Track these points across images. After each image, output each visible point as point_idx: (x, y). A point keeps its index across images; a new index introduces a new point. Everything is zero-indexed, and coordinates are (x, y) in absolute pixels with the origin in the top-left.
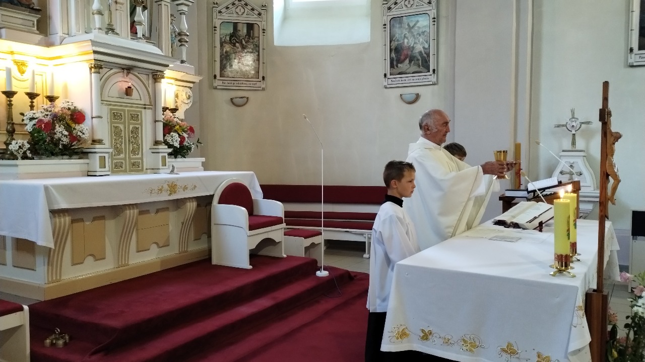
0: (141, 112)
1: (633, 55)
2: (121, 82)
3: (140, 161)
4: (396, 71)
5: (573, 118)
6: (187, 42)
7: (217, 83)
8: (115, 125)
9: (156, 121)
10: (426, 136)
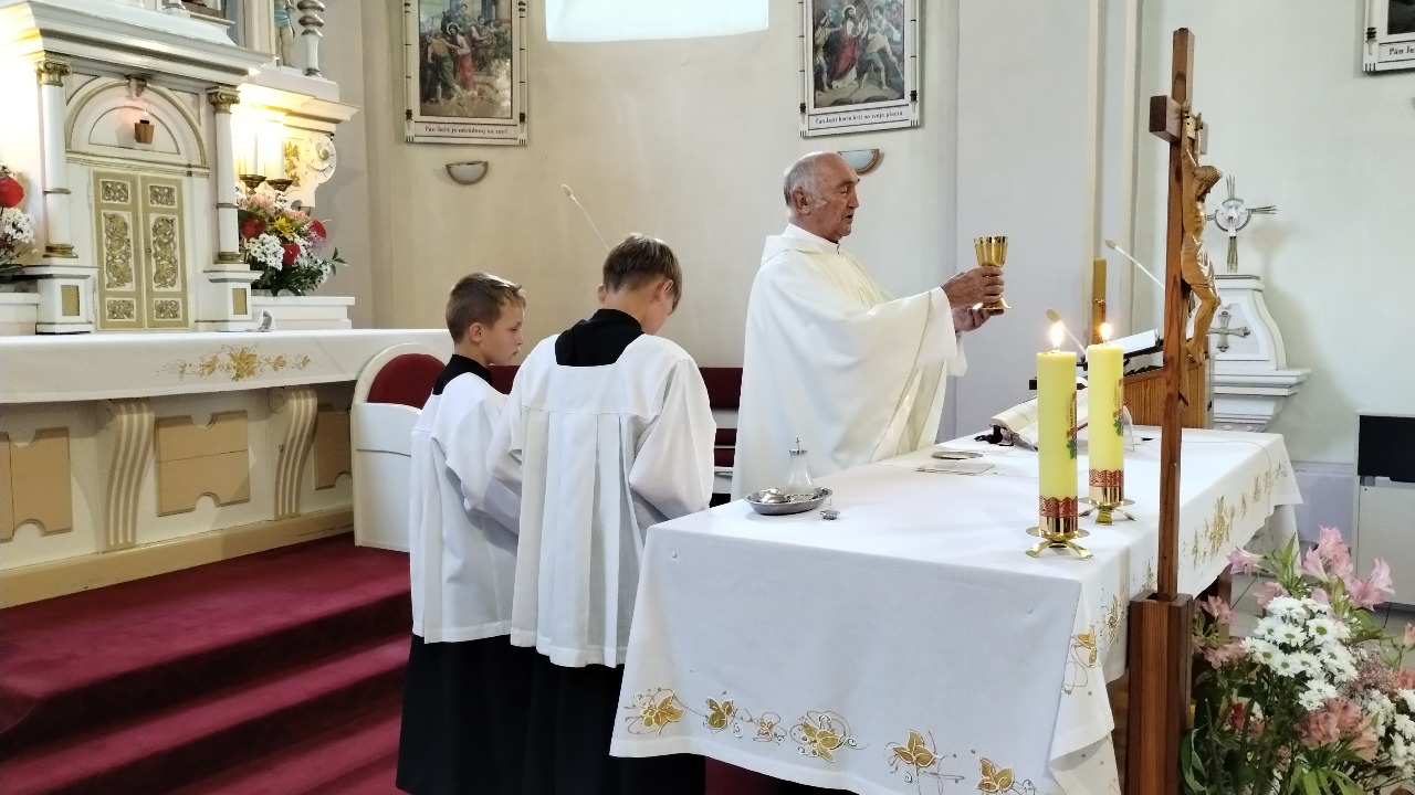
0: (179, 184)
1: (1375, 46)
2: (121, 109)
3: (179, 300)
4: (823, 97)
5: (1232, 198)
6: (320, 25)
7: (415, 129)
8: (110, 212)
9: (219, 206)
10: (799, 220)
